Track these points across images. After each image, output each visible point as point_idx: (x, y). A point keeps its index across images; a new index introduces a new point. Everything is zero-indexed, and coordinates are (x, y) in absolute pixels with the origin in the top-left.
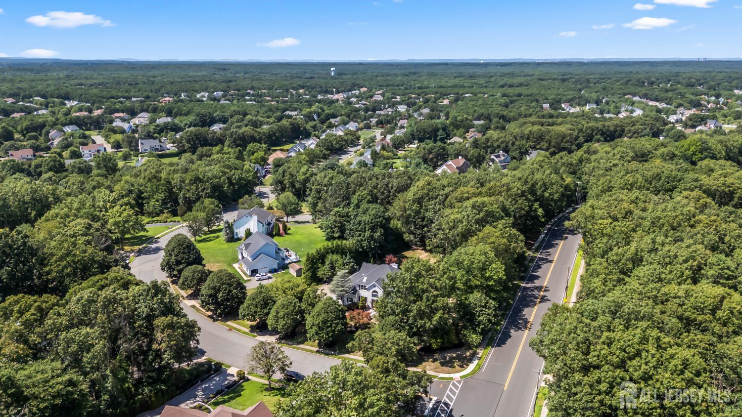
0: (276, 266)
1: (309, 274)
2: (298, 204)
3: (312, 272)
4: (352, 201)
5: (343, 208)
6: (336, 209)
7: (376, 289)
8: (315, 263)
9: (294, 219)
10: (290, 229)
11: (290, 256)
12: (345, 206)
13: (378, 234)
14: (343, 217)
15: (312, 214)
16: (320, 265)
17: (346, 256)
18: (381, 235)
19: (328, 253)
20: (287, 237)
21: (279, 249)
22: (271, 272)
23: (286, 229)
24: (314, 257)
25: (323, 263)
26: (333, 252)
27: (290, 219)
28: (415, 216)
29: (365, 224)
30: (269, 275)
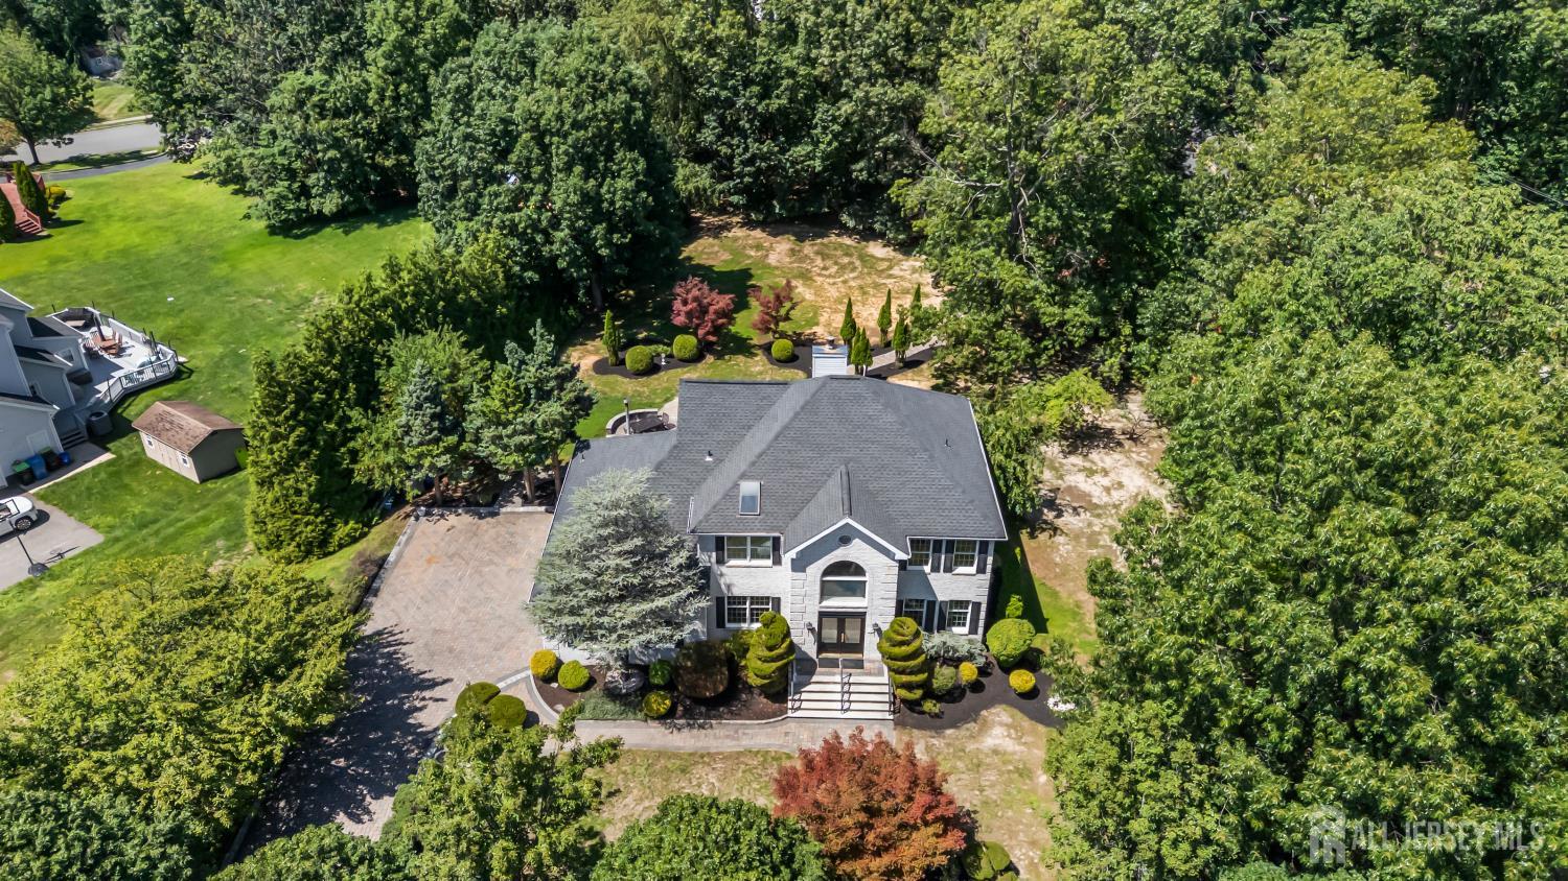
0: (46, 438)
1: (305, 479)
2: (66, 81)
3: (316, 468)
4: (371, 29)
5: (329, 70)
6: (293, 80)
7: (855, 552)
8: (326, 411)
9: (66, 152)
10: (62, 198)
11: (120, 351)
12: (335, 57)
13: (624, 183)
14: (337, 114)
15: (160, 119)
16: (355, 414)
17: (528, 345)
18: (640, 186)
19: (383, 333)
20: (59, 242)
21: (39, 329)
22: (20, 481)
23: (42, 204)
24: (311, 376)
25: (370, 397)
26: (407, 323)
27: (48, 151)
28: (725, 75)
29: (540, 135)
30: (21, 504)
